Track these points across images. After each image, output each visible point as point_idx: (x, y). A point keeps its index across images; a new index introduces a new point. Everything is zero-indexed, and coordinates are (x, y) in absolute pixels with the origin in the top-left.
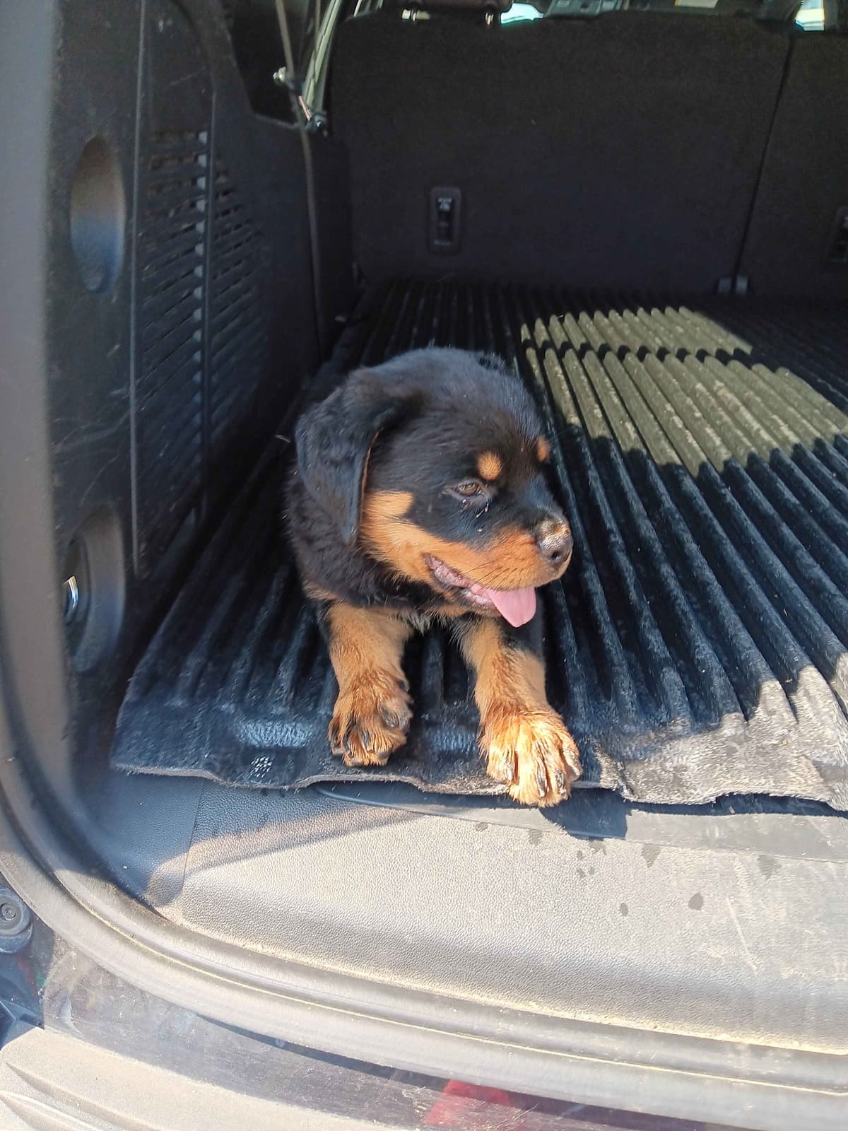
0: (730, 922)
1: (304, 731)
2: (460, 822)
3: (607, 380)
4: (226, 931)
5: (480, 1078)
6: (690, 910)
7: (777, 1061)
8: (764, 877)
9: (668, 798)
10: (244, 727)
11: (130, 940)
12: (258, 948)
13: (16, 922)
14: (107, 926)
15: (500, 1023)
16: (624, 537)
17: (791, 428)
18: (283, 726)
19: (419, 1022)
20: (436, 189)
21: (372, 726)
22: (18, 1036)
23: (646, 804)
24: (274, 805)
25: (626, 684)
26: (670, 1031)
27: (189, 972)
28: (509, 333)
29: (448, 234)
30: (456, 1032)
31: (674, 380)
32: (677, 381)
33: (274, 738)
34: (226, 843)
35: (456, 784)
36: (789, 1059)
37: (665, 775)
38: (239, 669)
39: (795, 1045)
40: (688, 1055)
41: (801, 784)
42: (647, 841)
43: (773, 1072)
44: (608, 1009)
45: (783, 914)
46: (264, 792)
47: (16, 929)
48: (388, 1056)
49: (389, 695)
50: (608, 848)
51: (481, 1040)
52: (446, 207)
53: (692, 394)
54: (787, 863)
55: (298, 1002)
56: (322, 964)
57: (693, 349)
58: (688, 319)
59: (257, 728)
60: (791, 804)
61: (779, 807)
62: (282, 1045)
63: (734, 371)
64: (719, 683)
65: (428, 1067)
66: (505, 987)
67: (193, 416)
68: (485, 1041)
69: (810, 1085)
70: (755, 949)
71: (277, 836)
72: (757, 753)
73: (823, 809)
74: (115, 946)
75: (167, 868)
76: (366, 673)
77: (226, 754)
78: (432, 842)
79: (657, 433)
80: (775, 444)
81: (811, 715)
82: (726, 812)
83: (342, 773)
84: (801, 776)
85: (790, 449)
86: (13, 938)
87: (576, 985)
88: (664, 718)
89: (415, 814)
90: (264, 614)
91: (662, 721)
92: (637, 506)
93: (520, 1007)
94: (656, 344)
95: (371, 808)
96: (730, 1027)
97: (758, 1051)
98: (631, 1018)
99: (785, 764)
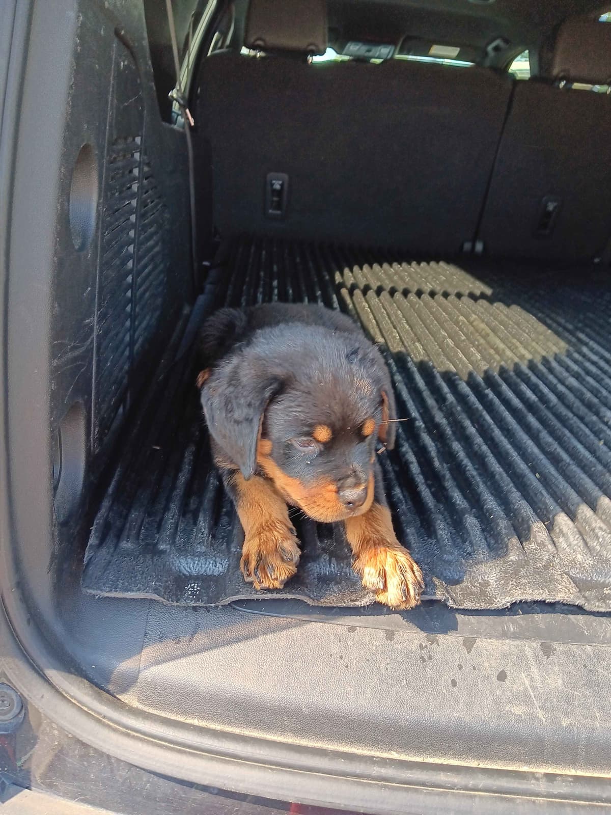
0: (526, 689)
1: (221, 564)
2: (336, 627)
3: (399, 312)
4: (172, 711)
5: (362, 807)
6: (498, 682)
7: (564, 784)
8: (546, 657)
9: (479, 605)
10: (178, 562)
11: (102, 720)
12: (196, 722)
13: (10, 710)
14: (85, 711)
15: (375, 768)
16: (424, 422)
17: (525, 348)
18: (206, 560)
19: (318, 770)
20: (271, 175)
21: (275, 561)
22: (12, 796)
23: (464, 610)
24: (204, 618)
25: (442, 526)
26: (489, 767)
27: (148, 742)
28: (327, 277)
29: (278, 206)
30: (344, 776)
31: (444, 313)
32: (446, 314)
33: (200, 569)
34: (169, 646)
35: (333, 600)
36: (571, 782)
37: (474, 589)
38: (170, 519)
39: (573, 772)
40: (504, 783)
41: (565, 593)
42: (465, 635)
43: (562, 791)
44: (446, 754)
45: (560, 682)
46: (195, 609)
47: (10, 716)
48: (297, 796)
49: (285, 538)
50: (440, 641)
51: (362, 780)
52: (277, 186)
53: (457, 323)
54: (560, 648)
55: (229, 760)
56: (242, 732)
57: (453, 291)
58: (447, 270)
59: (188, 561)
60: (558, 607)
61: (550, 609)
62: (216, 792)
63: (482, 306)
64: (503, 524)
65: (326, 802)
66: (374, 742)
67: (124, 336)
68: (365, 781)
69: (586, 799)
70: (543, 708)
71: (207, 640)
72: (535, 572)
73: (579, 610)
74: (91, 725)
75: (125, 666)
76: (267, 523)
77: (167, 582)
78: (318, 641)
79: (438, 350)
80: (516, 360)
81: (565, 546)
82: (516, 614)
83: (254, 594)
84: (566, 587)
85: (526, 362)
86: (7, 722)
87: (424, 738)
88: (470, 550)
89: (304, 622)
90: (183, 478)
91: (468, 551)
92: (431, 402)
93: (385, 755)
94: (428, 288)
95: (273, 618)
96: (528, 762)
97: (550, 777)
98: (461, 759)
99: (554, 580)
